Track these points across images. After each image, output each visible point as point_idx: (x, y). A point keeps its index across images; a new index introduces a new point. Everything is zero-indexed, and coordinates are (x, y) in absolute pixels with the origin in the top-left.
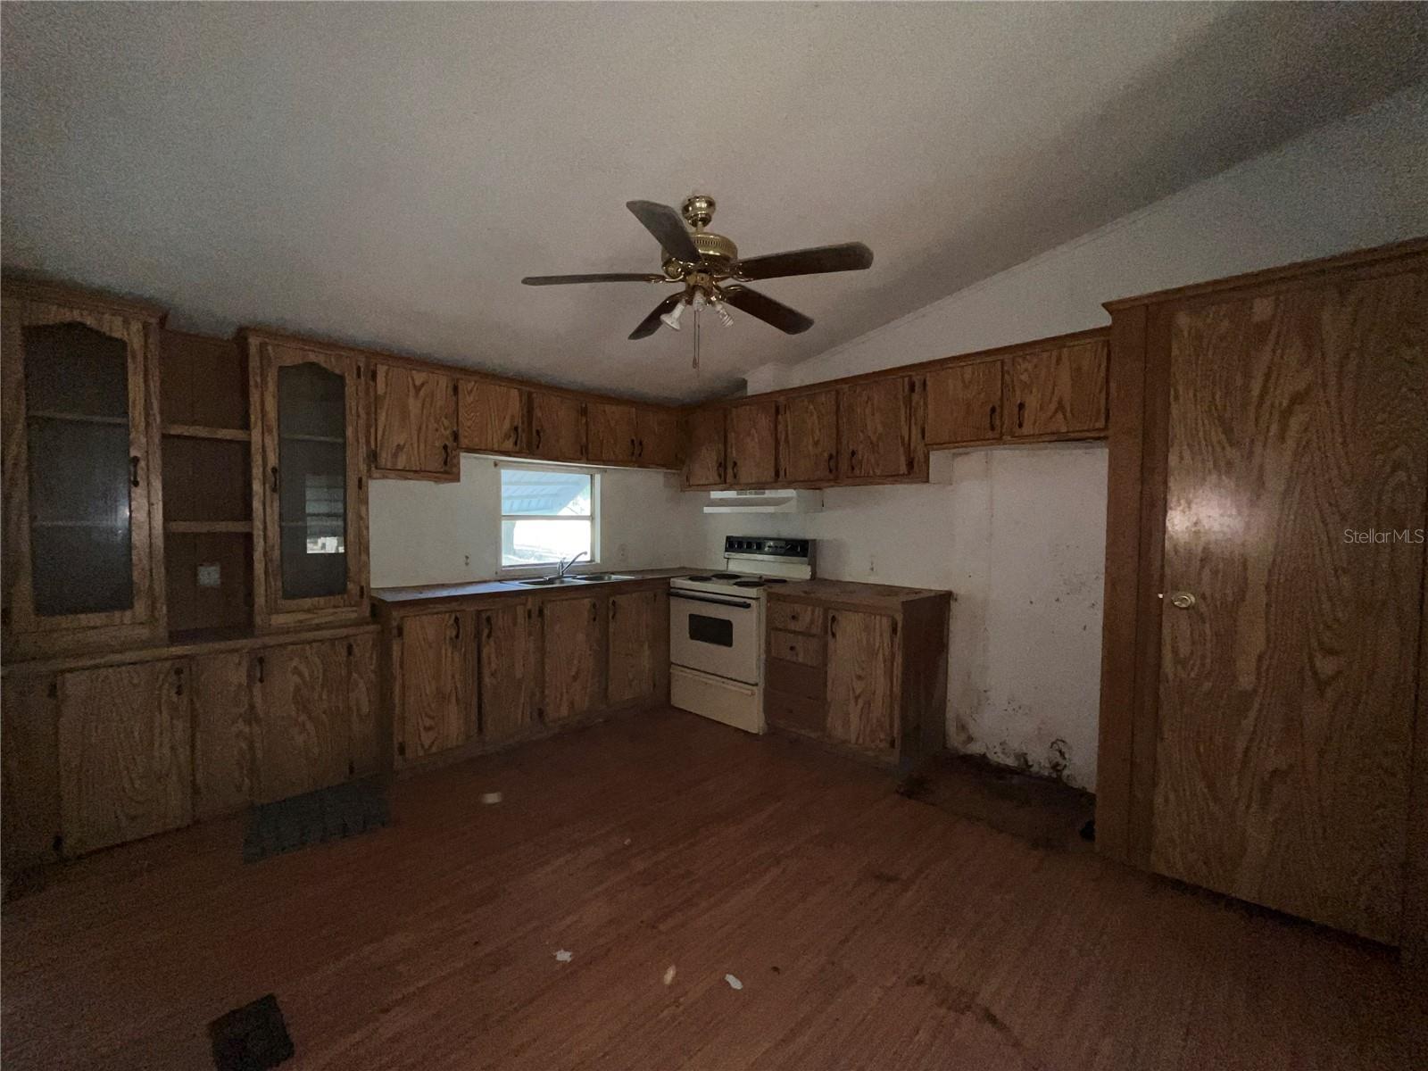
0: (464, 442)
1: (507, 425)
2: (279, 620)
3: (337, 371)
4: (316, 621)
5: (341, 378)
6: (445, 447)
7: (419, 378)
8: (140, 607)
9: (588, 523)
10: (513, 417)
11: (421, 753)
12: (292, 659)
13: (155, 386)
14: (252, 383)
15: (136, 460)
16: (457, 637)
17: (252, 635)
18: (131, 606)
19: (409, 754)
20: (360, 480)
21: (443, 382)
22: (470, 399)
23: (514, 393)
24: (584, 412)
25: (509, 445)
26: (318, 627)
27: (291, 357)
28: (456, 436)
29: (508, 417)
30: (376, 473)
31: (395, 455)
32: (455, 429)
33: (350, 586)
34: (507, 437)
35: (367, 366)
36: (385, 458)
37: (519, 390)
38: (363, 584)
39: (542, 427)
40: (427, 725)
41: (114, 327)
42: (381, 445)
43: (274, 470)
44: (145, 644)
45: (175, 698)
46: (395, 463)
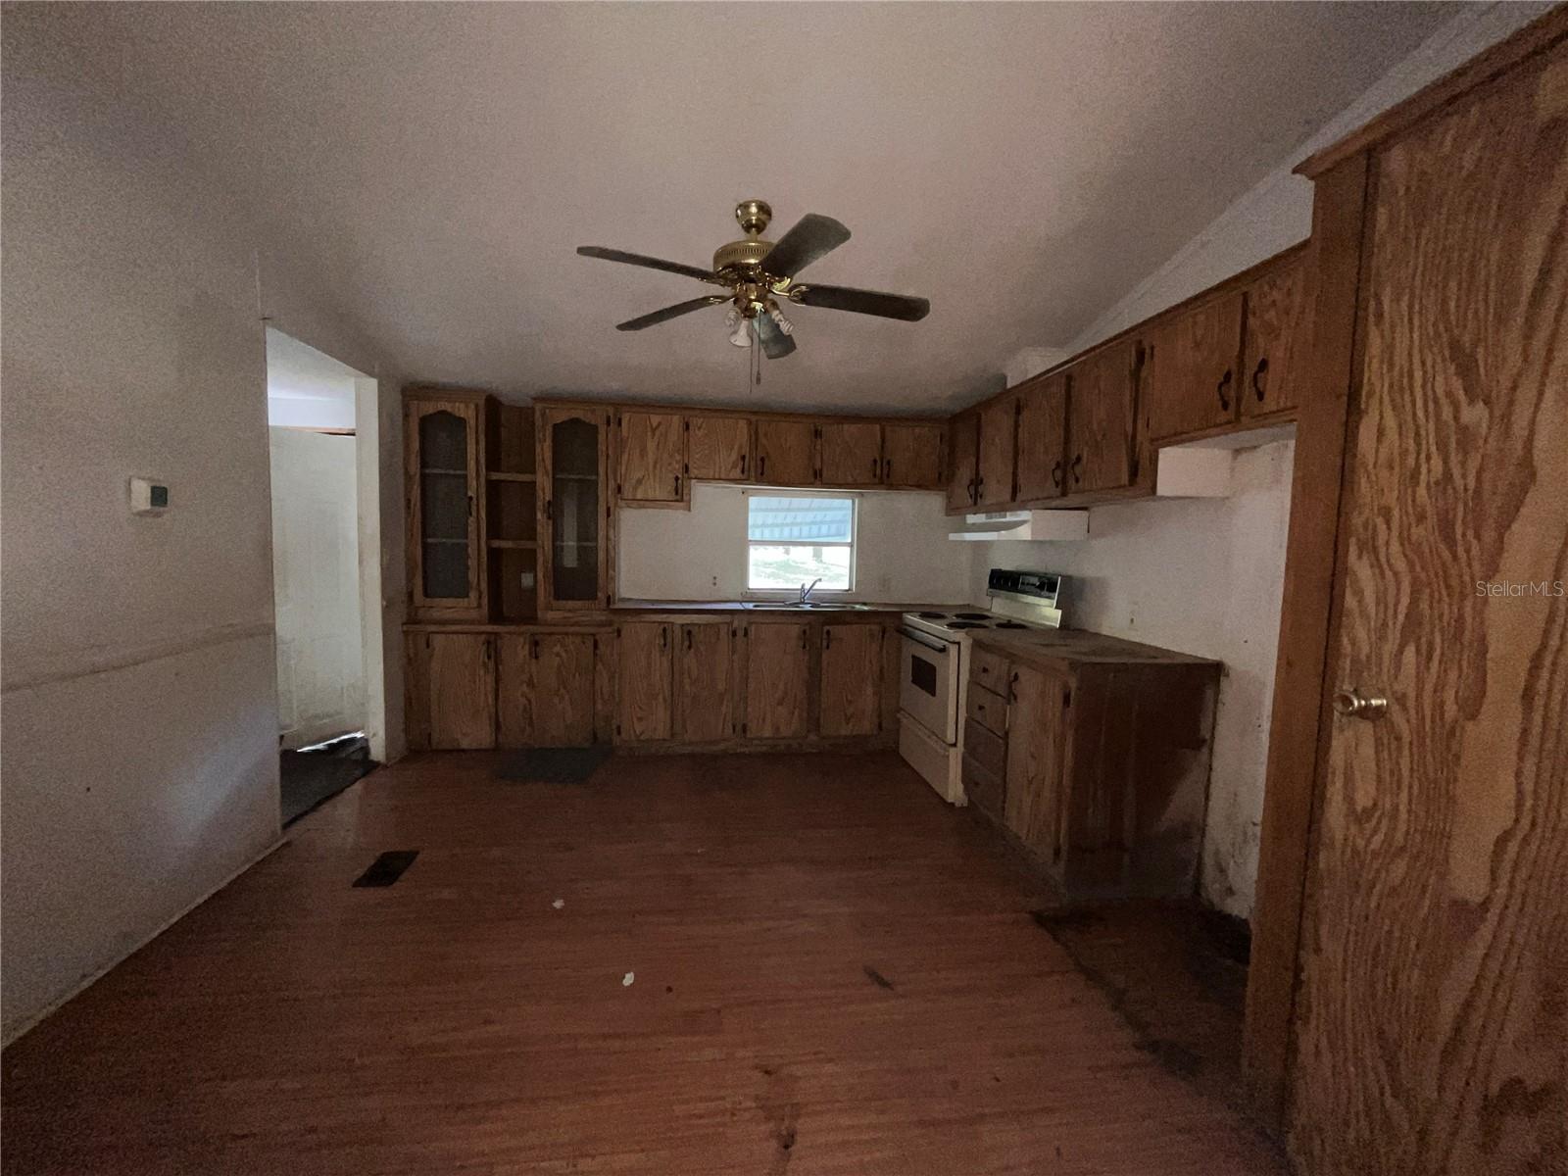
0: (694, 472)
1: (734, 456)
2: (551, 615)
3: (593, 423)
4: (576, 619)
5: (595, 428)
6: (677, 479)
7: (655, 419)
8: (473, 594)
9: (848, 549)
10: (741, 447)
11: (633, 738)
12: (556, 645)
13: (482, 444)
14: (537, 438)
15: (471, 498)
16: (665, 645)
17: (535, 624)
18: (467, 596)
19: (623, 735)
20: (608, 509)
21: (676, 420)
22: (700, 433)
23: (743, 424)
24: (817, 434)
25: (737, 473)
26: (576, 624)
27: (562, 416)
28: (686, 469)
29: (736, 447)
30: (621, 503)
31: (635, 489)
32: (686, 461)
33: (599, 594)
34: (734, 466)
35: (615, 415)
36: (627, 492)
37: (748, 420)
38: (610, 593)
39: (767, 453)
40: (639, 715)
41: (461, 410)
42: (625, 479)
43: (549, 502)
44: (472, 622)
45: (486, 660)
46: (634, 495)
